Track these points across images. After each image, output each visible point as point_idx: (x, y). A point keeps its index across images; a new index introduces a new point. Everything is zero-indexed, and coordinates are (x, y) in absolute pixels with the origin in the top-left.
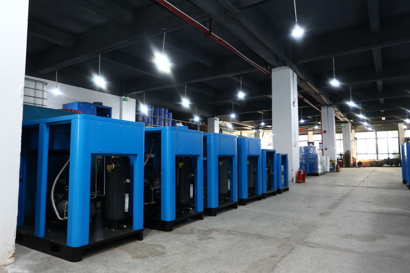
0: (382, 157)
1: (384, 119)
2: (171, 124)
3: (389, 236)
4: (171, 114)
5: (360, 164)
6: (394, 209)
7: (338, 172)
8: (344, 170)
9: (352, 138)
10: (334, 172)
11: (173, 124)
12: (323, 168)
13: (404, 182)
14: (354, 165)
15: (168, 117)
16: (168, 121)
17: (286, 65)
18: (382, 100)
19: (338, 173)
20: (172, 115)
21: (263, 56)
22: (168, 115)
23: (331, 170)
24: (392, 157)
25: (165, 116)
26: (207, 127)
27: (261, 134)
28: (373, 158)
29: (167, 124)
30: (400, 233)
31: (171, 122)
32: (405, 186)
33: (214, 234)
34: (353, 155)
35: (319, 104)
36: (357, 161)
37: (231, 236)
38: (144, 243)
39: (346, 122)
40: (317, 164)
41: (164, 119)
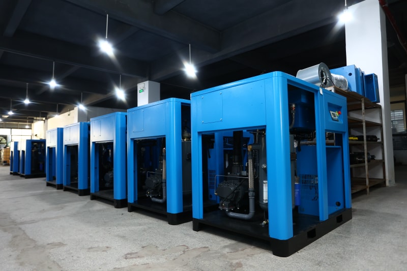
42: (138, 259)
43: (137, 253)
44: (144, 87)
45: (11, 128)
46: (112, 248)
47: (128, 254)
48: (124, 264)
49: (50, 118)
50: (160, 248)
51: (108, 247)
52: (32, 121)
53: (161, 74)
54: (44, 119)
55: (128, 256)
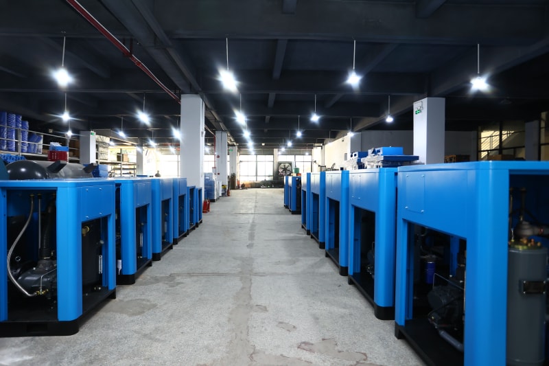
0: (260, 179)
1: (263, 144)
2: (26, 137)
3: (301, 258)
4: (27, 123)
5: (243, 187)
6: (292, 235)
7: (229, 196)
8: (232, 192)
9: (238, 161)
10: (226, 196)
11: (30, 137)
12: (218, 194)
13: (286, 207)
14: (238, 188)
15: (22, 127)
16: (23, 132)
17: (196, 93)
18: (266, 130)
19: (228, 198)
20: (29, 124)
21: (177, 83)
22: (22, 124)
23: (223, 195)
24: (268, 179)
25: (17, 126)
26: (79, 142)
27: (144, 153)
28: (253, 180)
29: (20, 136)
30: (305, 255)
31: (26, 134)
32: (287, 210)
33: (178, 279)
34: (238, 178)
35: (214, 128)
36: (241, 183)
37: (195, 278)
38: (121, 301)
39: (234, 145)
40: (214, 191)
41: (16, 131)
42: (308, 353)
43: (312, 344)
44: (422, 107)
45: (295, 155)
46: (298, 329)
47: (304, 343)
48: (293, 353)
49: (326, 144)
50: (339, 348)
51: (294, 327)
52: (312, 147)
53: (446, 87)
54: (321, 144)
55: (303, 345)
